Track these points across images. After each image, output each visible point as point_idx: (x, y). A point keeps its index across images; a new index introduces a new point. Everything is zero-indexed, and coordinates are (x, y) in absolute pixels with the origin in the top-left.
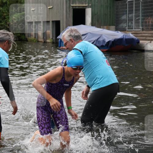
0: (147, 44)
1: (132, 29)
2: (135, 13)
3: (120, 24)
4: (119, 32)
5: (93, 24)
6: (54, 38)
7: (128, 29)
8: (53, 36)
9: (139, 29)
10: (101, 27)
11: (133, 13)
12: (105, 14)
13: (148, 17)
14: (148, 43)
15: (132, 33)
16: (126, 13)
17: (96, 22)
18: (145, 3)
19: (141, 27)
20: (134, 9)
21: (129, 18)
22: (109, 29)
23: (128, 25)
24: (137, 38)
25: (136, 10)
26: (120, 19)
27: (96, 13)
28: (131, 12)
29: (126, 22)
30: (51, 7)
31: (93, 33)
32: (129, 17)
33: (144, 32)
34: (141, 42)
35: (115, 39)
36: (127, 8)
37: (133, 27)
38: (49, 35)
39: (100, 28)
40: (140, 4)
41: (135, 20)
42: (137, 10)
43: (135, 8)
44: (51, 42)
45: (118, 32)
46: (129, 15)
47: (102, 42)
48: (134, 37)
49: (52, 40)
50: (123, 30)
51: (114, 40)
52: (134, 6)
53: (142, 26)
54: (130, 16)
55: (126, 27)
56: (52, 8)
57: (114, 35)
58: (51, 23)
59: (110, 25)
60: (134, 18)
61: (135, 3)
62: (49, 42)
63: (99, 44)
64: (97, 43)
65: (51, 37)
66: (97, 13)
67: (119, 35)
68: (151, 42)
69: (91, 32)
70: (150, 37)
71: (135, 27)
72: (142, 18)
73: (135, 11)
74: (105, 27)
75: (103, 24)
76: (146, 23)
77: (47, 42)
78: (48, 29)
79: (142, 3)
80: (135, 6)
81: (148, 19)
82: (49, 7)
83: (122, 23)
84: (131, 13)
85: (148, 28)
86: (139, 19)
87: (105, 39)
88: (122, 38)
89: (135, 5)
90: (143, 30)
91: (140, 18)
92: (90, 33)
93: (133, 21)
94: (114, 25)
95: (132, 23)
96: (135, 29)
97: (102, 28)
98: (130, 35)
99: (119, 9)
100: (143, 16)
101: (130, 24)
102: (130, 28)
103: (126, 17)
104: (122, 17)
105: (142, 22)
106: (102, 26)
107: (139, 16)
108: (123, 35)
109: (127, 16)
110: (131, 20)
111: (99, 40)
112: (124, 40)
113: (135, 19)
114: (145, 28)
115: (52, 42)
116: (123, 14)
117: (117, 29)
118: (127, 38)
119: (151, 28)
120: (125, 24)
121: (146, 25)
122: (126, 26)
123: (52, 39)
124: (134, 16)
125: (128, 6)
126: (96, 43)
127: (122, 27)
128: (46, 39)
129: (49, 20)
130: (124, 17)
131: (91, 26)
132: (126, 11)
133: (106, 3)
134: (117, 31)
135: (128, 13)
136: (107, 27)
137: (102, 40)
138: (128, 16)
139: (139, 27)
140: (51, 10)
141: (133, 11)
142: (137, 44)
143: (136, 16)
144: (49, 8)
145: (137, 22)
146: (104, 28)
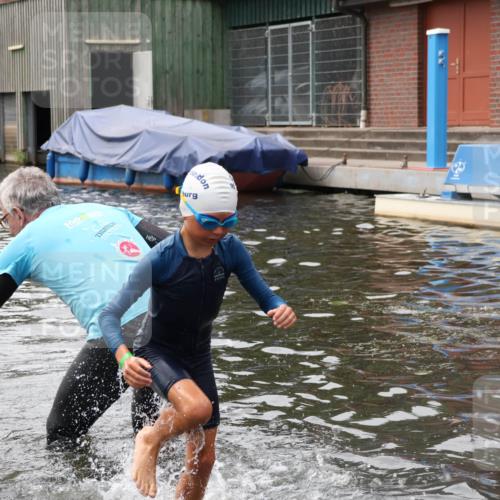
0: (333, 167)
1: (286, 119)
2: (294, 67)
3: (248, 102)
4: (243, 128)
5: (158, 104)
6: (31, 149)
7: (274, 119)
8: (26, 143)
9: (307, 119)
10: (186, 112)
11: (287, 68)
12: (198, 71)
13: (336, 80)
14: (339, 164)
15: (285, 134)
16: (266, 70)
17: (169, 95)
18: (323, 38)
19: (314, 115)
20: (290, 54)
21: (273, 83)
22: (210, 120)
23: (273, 108)
24: (297, 149)
25: (296, 59)
26: (246, 86)
27: (168, 68)
28: (280, 64)
29: (267, 97)
30: (20, 46)
31: (159, 131)
32: (276, 80)
33: (323, 129)
34: (312, 161)
35: (229, 152)
36: (266, 53)
37: (287, 112)
38: (14, 138)
39: (183, 116)
40: (308, 40)
41: (294, 91)
42: (300, 59)
43: (294, 51)
44: (21, 161)
45: (238, 130)
46: (273, 73)
47: (186, 160)
48: (291, 147)
49: (23, 156)
50: (256, 122)
51: (226, 156)
52: (290, 45)
53: (318, 109)
54: (279, 76)
55: (266, 112)
56: (23, 49)
57: (226, 140)
58: (19, 99)
59: (214, 107)
60: (290, 85)
61: (293, 36)
62: (13, 163)
63: (176, 167)
64: (173, 164)
65: (21, 146)
66: (172, 67)
67: (243, 139)
68: (345, 163)
69: (150, 129)
70: (342, 144)
71: (296, 114)
72: (316, 84)
73: (294, 61)
74: (199, 112)
75: (191, 104)
76: (330, 101)
77: (5, 162)
78: (10, 120)
79: (316, 35)
80: (294, 47)
81: (335, 88)
82: (12, 45)
83: (252, 98)
84: (280, 69)
85: (336, 118)
86: (306, 89)
87: (195, 152)
88: (252, 147)
89: (294, 41)
90: (320, 122)
91: (308, 85)
92: (149, 132)
93: (287, 92)
94: (228, 108)
95: (285, 101)
96: (294, 120)
97: (187, 117)
98: (276, 139)
99: (243, 57)
100: (318, 78)
101: (277, 104)
102: (279, 116)
103: (264, 81)
104: (254, 81)
105: (317, 98)
106: (188, 108)
107: (306, 78)
108: (256, 140)
109: (267, 76)
110: (280, 90)
111: (177, 154)
112: (259, 155)
113: (294, 87)
114: (325, 115)
115: (24, 160)
116: (256, 73)
117: (237, 121)
118: (266, 147)
119: (344, 117)
120: (263, 104)
121: (329, 107)
122: (265, 108)
123: (25, 151)
124: (290, 79)
125: (269, 46)
126: (169, 164)
127: (253, 112)
128: (5, 152)
129: (12, 91)
130: (258, 81)
131: (151, 108)
132: (266, 61)
133: (198, 36)
134: (236, 127)
135: (273, 69)
136: (204, 114)
137: (187, 155)
138: (273, 78)
139: (308, 112)
140: (17, 55)
141: (286, 62)
142: (299, 167)
143: (297, 79)
144: (14, 51)
145: (301, 96)
146: (193, 117)
